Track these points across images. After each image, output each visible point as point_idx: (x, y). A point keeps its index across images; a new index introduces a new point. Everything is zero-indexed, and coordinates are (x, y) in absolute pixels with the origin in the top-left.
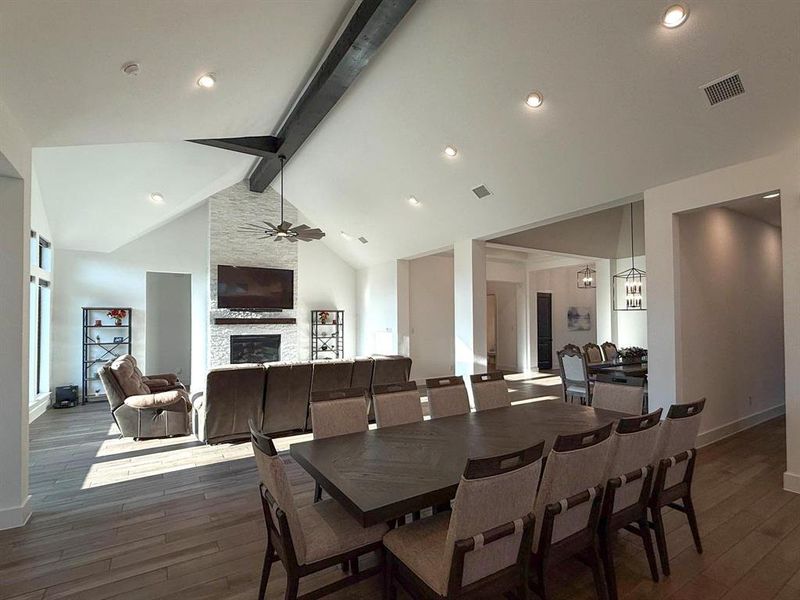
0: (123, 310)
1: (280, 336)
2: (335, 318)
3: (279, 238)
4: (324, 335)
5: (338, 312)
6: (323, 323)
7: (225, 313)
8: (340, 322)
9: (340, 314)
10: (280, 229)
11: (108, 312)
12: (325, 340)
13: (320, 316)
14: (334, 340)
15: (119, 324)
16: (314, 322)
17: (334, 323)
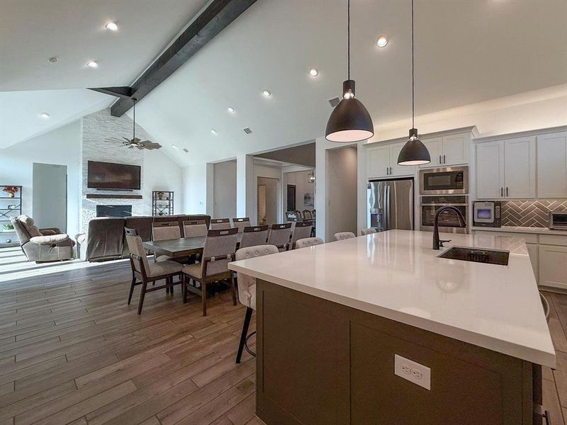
0: (15, 187)
1: (131, 206)
2: (168, 196)
3: (132, 147)
4: (161, 206)
5: (170, 193)
6: (160, 199)
7: (93, 191)
8: (171, 199)
9: (171, 194)
10: (133, 142)
11: (4, 188)
12: (161, 209)
13: (158, 195)
14: (167, 209)
15: (13, 197)
16: (154, 199)
17: (167, 199)
